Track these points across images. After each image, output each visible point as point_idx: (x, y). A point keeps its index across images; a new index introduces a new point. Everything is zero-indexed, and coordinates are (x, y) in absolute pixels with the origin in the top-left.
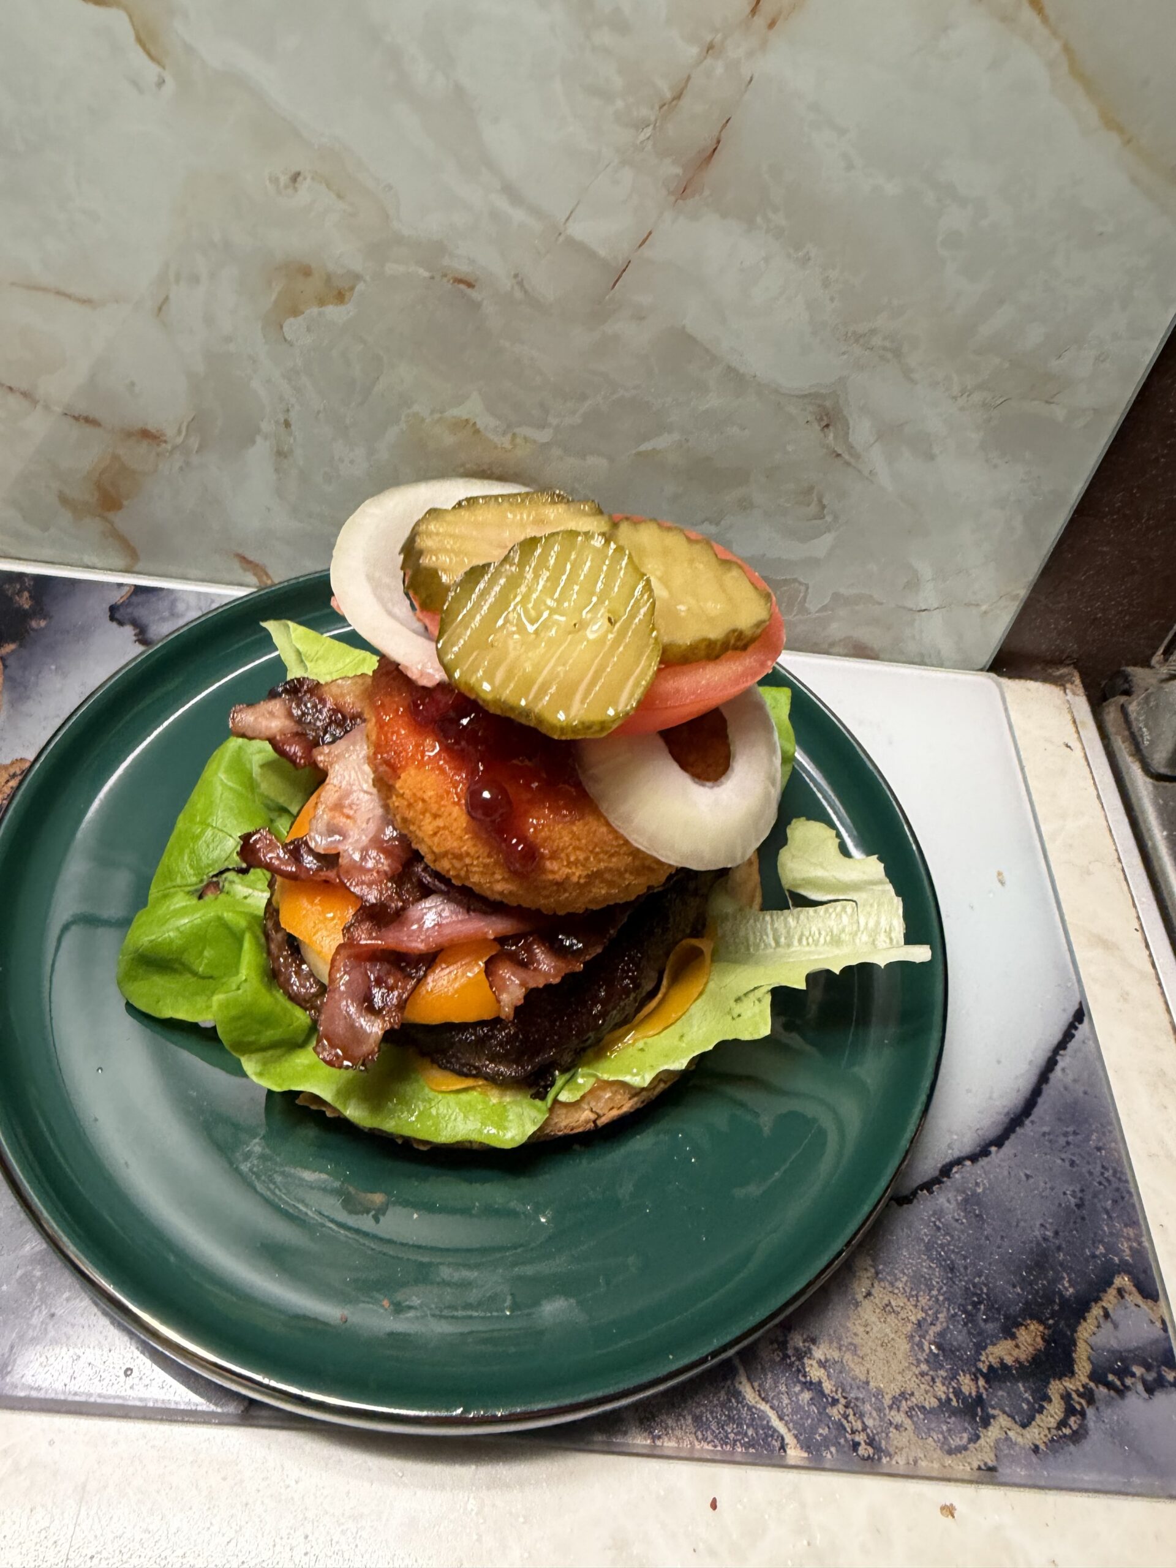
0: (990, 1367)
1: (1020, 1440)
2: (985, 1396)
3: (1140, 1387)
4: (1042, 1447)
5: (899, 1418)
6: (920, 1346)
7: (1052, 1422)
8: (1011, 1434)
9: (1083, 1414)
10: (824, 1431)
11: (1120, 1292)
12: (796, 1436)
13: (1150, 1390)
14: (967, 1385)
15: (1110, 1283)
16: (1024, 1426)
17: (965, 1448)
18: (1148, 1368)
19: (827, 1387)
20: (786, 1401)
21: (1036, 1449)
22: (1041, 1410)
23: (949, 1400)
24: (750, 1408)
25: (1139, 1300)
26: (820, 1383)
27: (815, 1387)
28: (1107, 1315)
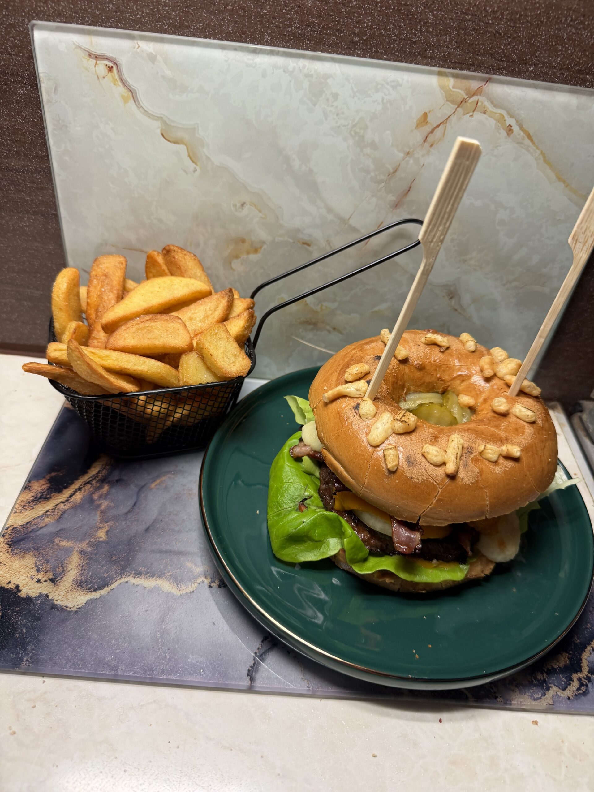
0: (548, 669)
1: (562, 695)
2: (547, 679)
4: (571, 698)
7: (575, 689)
8: (559, 693)
9: (587, 685)
16: (564, 689)
17: (540, 698)
21: (569, 698)
22: (570, 684)
23: (532, 681)
28: (593, 650)
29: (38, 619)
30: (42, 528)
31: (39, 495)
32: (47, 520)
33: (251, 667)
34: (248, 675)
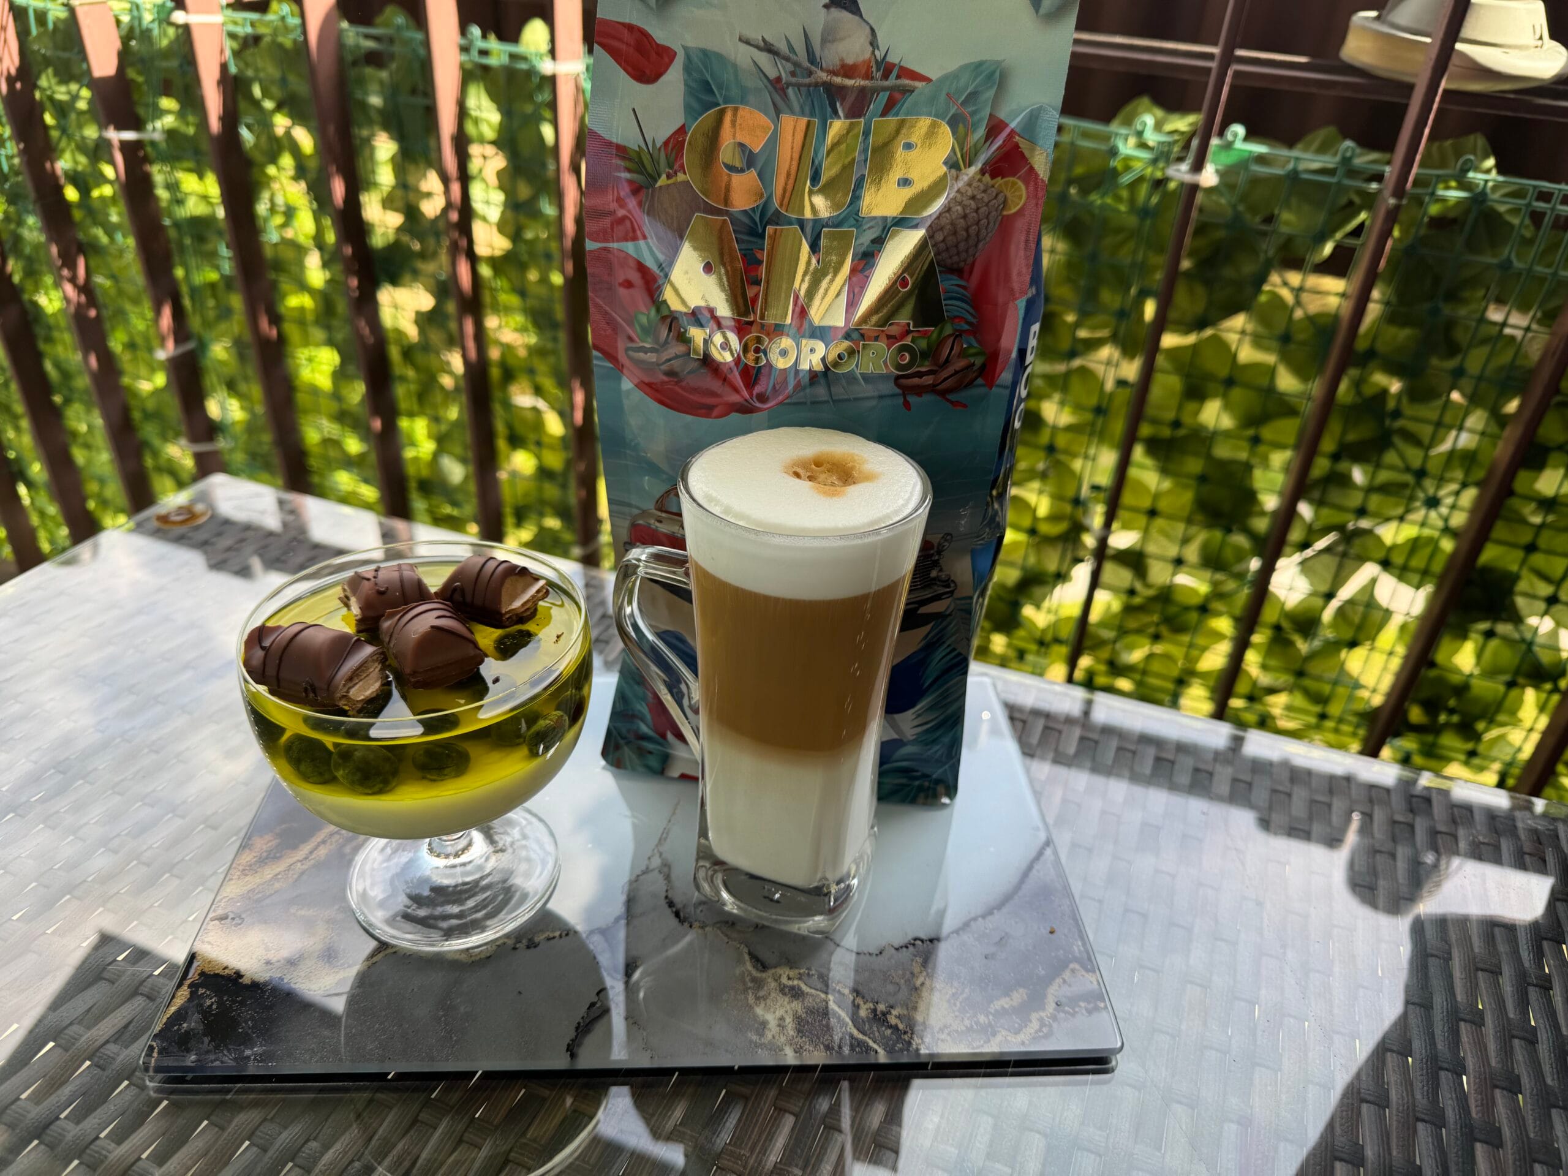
0: (996, 1010)
1: (1013, 1039)
2: (993, 1022)
3: (1084, 1011)
4: (1026, 1041)
5: (943, 1037)
6: (955, 1004)
7: (1032, 1031)
8: (1009, 1037)
9: (1050, 1026)
10: (900, 1046)
11: (1073, 971)
12: (885, 1050)
13: (1090, 1012)
14: (982, 1019)
15: (1067, 966)
16: (1017, 1032)
17: (981, 1045)
18: (1089, 1002)
19: (901, 1026)
20: (877, 1034)
21: (1023, 1043)
22: (1026, 1026)
23: (972, 1026)
24: (857, 1039)
25: (1084, 973)
26: (896, 1025)
27: (895, 1028)
28: (1064, 981)
29: (271, 1007)
30: (271, 895)
31: (265, 854)
32: (277, 885)
33: (573, 1040)
34: (567, 1050)
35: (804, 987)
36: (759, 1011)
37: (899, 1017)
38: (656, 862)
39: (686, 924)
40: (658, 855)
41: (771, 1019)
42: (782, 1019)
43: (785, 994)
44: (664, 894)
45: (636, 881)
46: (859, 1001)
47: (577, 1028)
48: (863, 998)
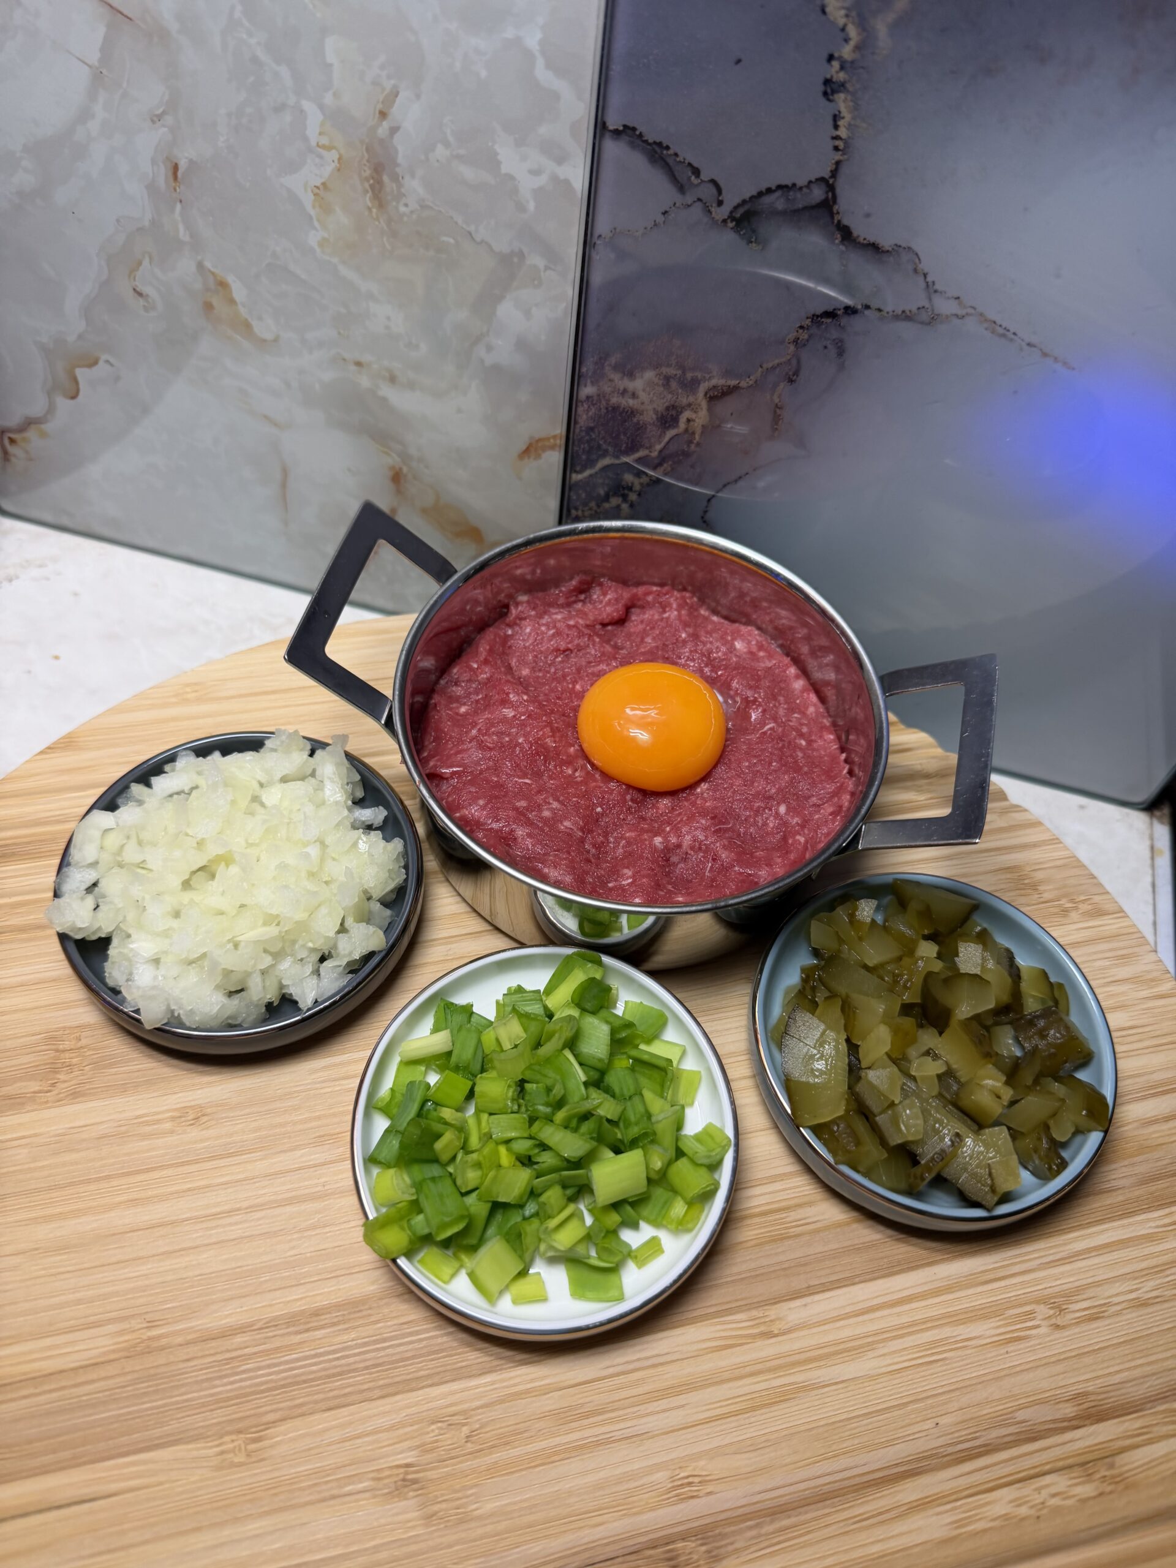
10: (584, 496)
12: (581, 480)
19: (606, 505)
20: (600, 479)
24: (597, 460)
26: (609, 502)
27: (606, 499)
35: (671, 433)
36: (650, 375)
37: (618, 507)
38: (944, 307)
39: (808, 322)
40: (960, 312)
41: (637, 384)
42: (634, 396)
43: (667, 409)
44: (874, 304)
45: (915, 271)
46: (645, 480)
47: (660, 144)
48: (648, 485)
